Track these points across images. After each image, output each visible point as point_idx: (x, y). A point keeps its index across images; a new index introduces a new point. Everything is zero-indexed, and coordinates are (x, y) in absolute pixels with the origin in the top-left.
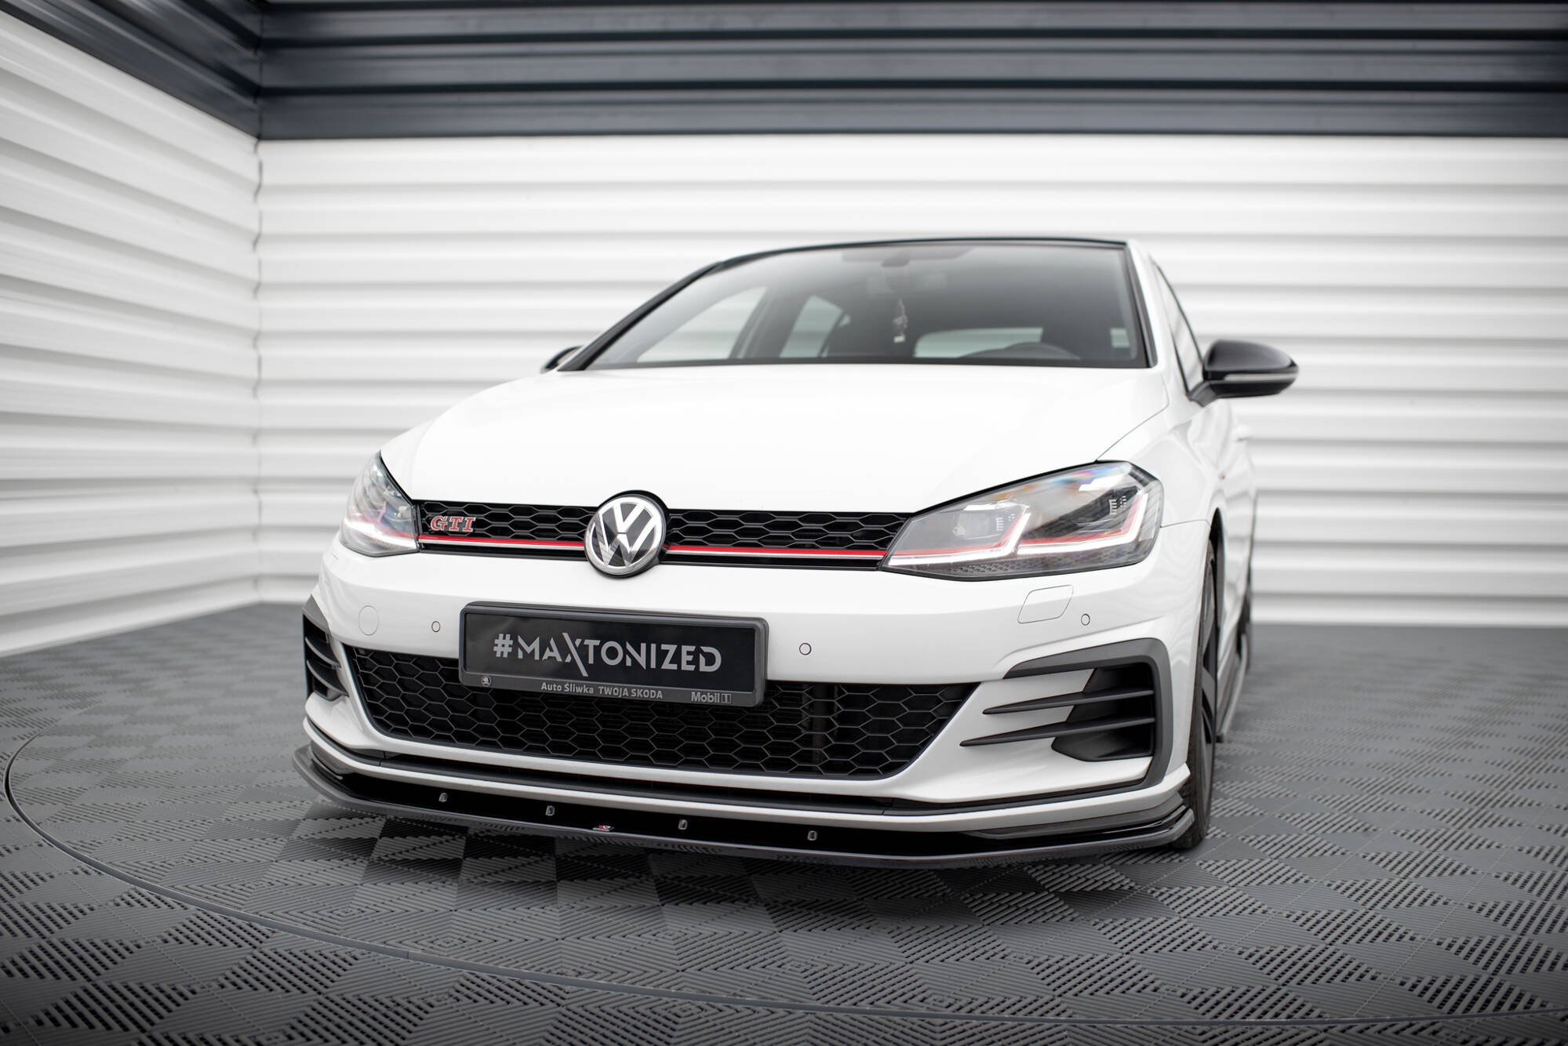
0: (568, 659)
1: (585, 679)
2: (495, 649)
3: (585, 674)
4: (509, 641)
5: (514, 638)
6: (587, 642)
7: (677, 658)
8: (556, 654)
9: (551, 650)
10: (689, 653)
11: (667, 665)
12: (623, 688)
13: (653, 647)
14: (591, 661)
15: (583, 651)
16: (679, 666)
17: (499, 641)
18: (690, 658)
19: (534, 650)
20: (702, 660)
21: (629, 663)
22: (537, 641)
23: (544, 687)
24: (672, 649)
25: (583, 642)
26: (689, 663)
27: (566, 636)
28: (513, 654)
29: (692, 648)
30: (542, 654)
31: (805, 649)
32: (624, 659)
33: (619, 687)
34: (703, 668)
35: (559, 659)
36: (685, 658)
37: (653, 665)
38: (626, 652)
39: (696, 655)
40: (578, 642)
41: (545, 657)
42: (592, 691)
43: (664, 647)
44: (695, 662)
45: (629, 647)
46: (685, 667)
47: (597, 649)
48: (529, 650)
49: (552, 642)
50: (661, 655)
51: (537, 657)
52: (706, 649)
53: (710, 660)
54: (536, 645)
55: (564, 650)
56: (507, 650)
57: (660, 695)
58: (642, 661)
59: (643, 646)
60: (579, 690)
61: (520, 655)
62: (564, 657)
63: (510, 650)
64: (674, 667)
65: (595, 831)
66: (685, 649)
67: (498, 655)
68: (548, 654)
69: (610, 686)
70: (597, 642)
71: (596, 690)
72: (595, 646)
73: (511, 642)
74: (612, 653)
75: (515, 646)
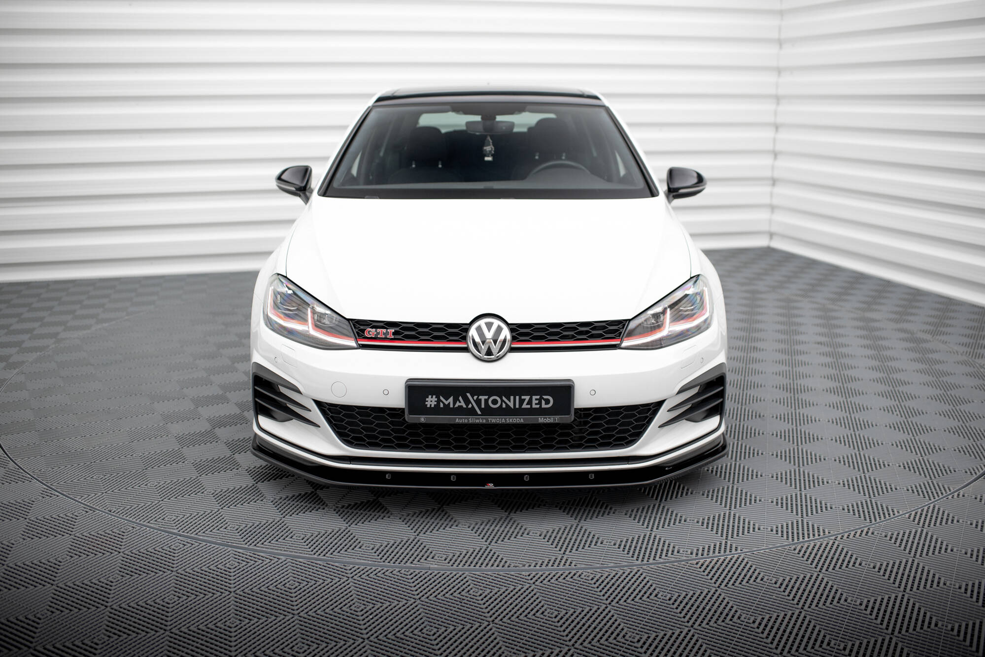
0: (470, 406)
1: (479, 415)
2: (426, 403)
3: (479, 412)
4: (434, 399)
5: (438, 397)
6: (480, 397)
7: (530, 402)
8: (463, 404)
9: (460, 402)
10: (536, 399)
12: (502, 418)
13: (517, 397)
14: (483, 406)
15: (478, 402)
16: (531, 406)
17: (429, 399)
18: (537, 402)
19: (449, 403)
20: (543, 402)
21: (504, 406)
22: (451, 398)
23: (457, 421)
24: (527, 398)
25: (478, 397)
26: (536, 404)
27: (468, 395)
28: (437, 405)
29: (538, 397)
30: (454, 404)
31: (593, 392)
32: (501, 404)
33: (500, 418)
34: (544, 406)
35: (465, 406)
36: (534, 402)
37: (517, 406)
38: (502, 401)
39: (540, 400)
40: (475, 397)
41: (456, 406)
42: (484, 421)
43: (523, 397)
44: (540, 403)
45: (504, 398)
46: (534, 406)
47: (486, 401)
48: (446, 403)
49: (460, 398)
50: (522, 401)
51: (451, 406)
52: (545, 397)
53: (547, 402)
54: (451, 400)
55: (467, 402)
56: (433, 404)
57: (522, 421)
58: (511, 405)
59: (512, 397)
60: (477, 421)
61: (442, 405)
62: (467, 405)
63: (436, 403)
64: (529, 406)
65: (486, 487)
66: (534, 397)
67: (428, 406)
68: (458, 404)
69: (494, 418)
70: (486, 397)
71: (487, 420)
72: (485, 399)
73: (436, 399)
74: (495, 402)
75: (439, 401)
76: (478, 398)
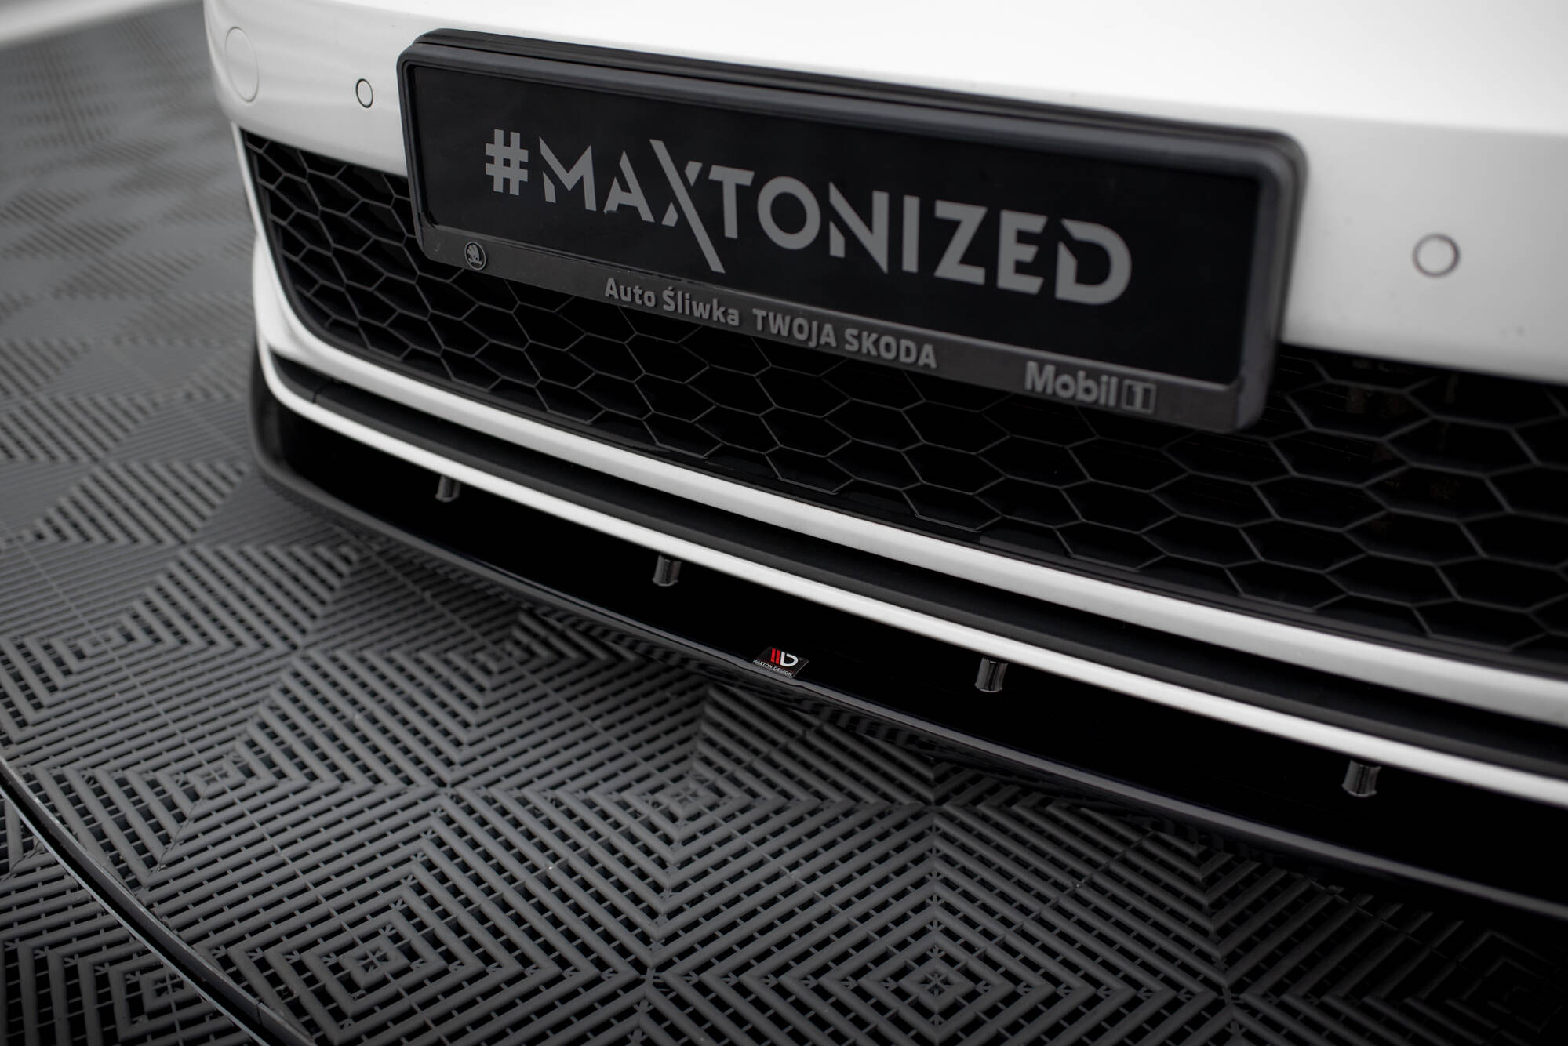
0: (670, 218)
1: (715, 278)
3: (716, 265)
5: (528, 143)
6: (717, 173)
7: (983, 250)
8: (636, 198)
9: (625, 188)
10: (1023, 237)
11: (951, 267)
12: (822, 320)
14: (731, 230)
15: (707, 195)
17: (495, 149)
18: (1028, 253)
19: (581, 182)
20: (1066, 263)
21: (837, 247)
22: (587, 156)
23: (610, 289)
24: (969, 217)
26: (1021, 268)
27: (659, 147)
28: (534, 187)
30: (602, 196)
31: (1437, 256)
32: (823, 237)
33: (810, 317)
34: (1068, 288)
35: (647, 215)
36: (1011, 252)
38: (829, 214)
39: (1047, 243)
40: (693, 169)
41: (611, 206)
42: (734, 319)
44: (1043, 266)
45: (837, 199)
46: (1009, 279)
47: (747, 197)
48: (569, 180)
49: (625, 164)
50: (937, 234)
51: (591, 204)
52: (1081, 230)
53: (1094, 264)
55: (658, 193)
56: (518, 176)
57: (928, 358)
58: (876, 244)
59: (880, 201)
60: (700, 311)
61: (550, 195)
62: (659, 212)
63: (524, 175)
64: (975, 275)
65: (759, 668)
66: (1012, 222)
68: (616, 198)
69: (785, 312)
70: (746, 177)
71: (746, 317)
72: (740, 188)
73: (524, 155)
74: (789, 213)
75: (535, 166)
76: (704, 173)
